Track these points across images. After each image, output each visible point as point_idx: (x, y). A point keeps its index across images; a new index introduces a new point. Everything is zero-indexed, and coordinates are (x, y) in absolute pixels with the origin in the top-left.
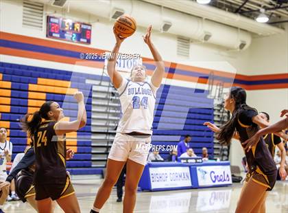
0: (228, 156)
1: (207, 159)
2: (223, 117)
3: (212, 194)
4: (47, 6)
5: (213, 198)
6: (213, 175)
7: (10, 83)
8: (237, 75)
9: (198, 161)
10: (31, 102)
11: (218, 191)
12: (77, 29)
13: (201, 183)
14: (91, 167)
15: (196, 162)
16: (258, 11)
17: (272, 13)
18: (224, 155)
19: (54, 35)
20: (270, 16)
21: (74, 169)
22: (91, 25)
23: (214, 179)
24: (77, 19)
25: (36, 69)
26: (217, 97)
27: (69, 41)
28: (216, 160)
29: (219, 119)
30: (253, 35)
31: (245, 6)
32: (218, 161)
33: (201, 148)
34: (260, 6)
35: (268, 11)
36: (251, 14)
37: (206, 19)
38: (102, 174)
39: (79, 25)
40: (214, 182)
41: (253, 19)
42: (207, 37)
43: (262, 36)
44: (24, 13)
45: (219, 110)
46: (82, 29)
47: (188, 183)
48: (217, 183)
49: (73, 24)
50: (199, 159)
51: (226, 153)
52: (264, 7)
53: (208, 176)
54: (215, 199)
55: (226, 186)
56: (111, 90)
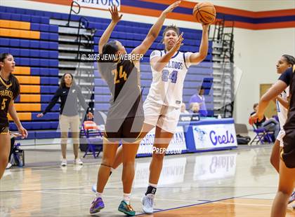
0: (232, 112)
3: (213, 159)
5: (214, 164)
9: (194, 118)
11: (219, 156)
13: (198, 146)
15: (192, 120)
18: (226, 111)
21: (37, 132)
23: (214, 141)
26: (216, 39)
28: (217, 117)
29: (219, 67)
32: (220, 117)
40: (215, 144)
45: (219, 56)
47: (182, 146)
48: (218, 145)
50: (195, 116)
51: (229, 108)
53: (207, 136)
54: (216, 166)
55: (230, 148)
56: (82, 32)
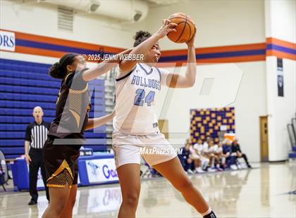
3: (106, 192)
5: (107, 197)
9: (87, 153)
11: (112, 189)
13: (92, 179)
15: (85, 155)
23: (107, 174)
26: (108, 78)
28: (109, 151)
29: (110, 104)
30: (150, 4)
32: (112, 152)
40: (108, 177)
42: (94, 7)
43: (161, 5)
45: (111, 94)
48: (111, 179)
50: (88, 151)
53: (100, 171)
54: (109, 198)
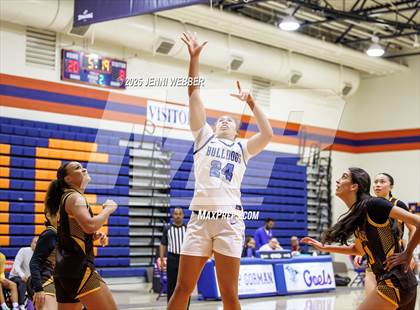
1: (298, 253)
2: (321, 192)
3: (307, 303)
4: (61, 34)
5: (308, 309)
6: (307, 276)
7: (9, 146)
8: (338, 132)
9: (285, 255)
10: (39, 174)
11: (315, 299)
12: (106, 69)
13: (290, 288)
14: (129, 266)
15: (283, 258)
16: (369, 39)
17: (390, 43)
19: (72, 76)
20: (386, 47)
21: (104, 269)
22: (125, 63)
23: (309, 282)
24: (106, 54)
25: (46, 126)
26: (311, 164)
27: (94, 85)
28: (311, 254)
29: (315, 196)
30: (362, 74)
31: (350, 33)
32: (315, 255)
33: (290, 237)
34: (371, 32)
35: (384, 40)
36: (359, 45)
37: (294, 52)
38: (145, 275)
39: (107, 62)
40: (309, 285)
41: (362, 51)
42: (295, 78)
43: (375, 76)
44: (28, 46)
45: (314, 183)
46: (113, 69)
47: (272, 288)
48: (314, 287)
49: (100, 61)
50: (286, 253)
52: (378, 35)
53: (300, 277)
55: (327, 291)
56: (158, 155)
